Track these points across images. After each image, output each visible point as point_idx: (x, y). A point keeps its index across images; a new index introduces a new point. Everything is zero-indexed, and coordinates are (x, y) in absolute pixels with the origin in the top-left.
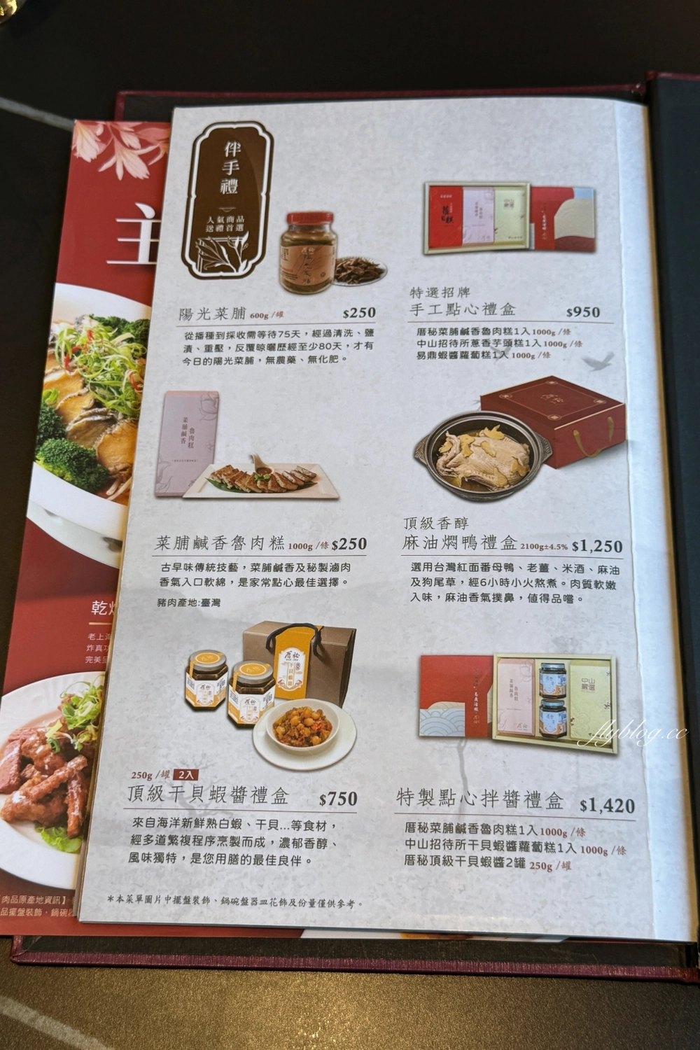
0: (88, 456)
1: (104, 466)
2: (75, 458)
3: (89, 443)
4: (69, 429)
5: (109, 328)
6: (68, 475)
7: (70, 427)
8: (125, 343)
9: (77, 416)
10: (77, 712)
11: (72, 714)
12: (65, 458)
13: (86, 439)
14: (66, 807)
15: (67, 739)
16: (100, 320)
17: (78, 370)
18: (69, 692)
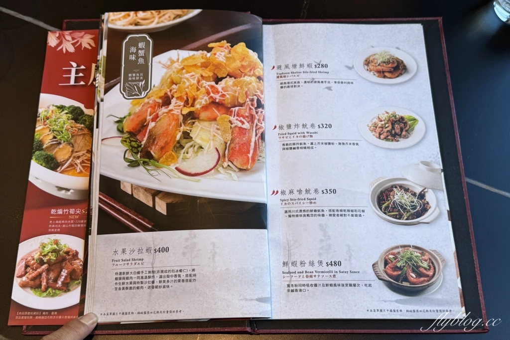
0: (51, 157)
1: (56, 160)
2: (46, 157)
3: (51, 152)
4: (44, 147)
5: (59, 109)
6: (44, 164)
7: (45, 146)
8: (65, 115)
9: (47, 142)
10: (45, 249)
11: (44, 249)
12: (43, 158)
13: (50, 151)
14: (41, 282)
15: (42, 258)
16: (56, 106)
17: (48, 125)
18: (43, 242)
